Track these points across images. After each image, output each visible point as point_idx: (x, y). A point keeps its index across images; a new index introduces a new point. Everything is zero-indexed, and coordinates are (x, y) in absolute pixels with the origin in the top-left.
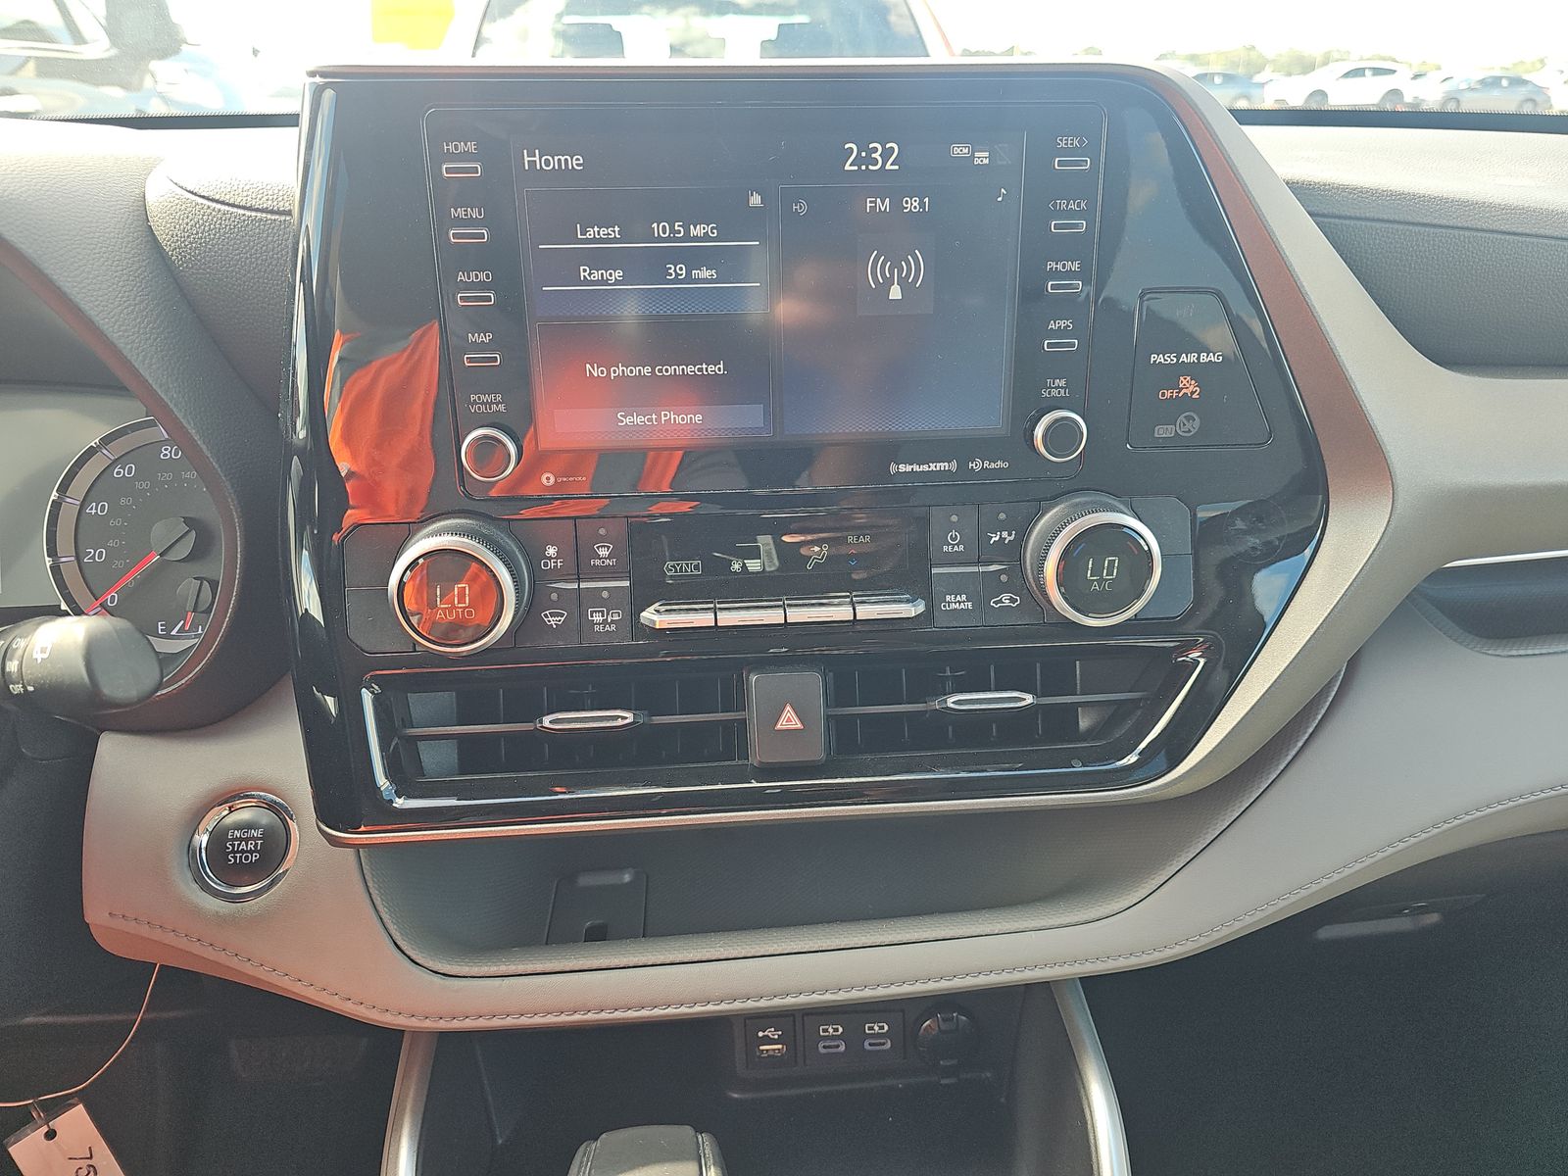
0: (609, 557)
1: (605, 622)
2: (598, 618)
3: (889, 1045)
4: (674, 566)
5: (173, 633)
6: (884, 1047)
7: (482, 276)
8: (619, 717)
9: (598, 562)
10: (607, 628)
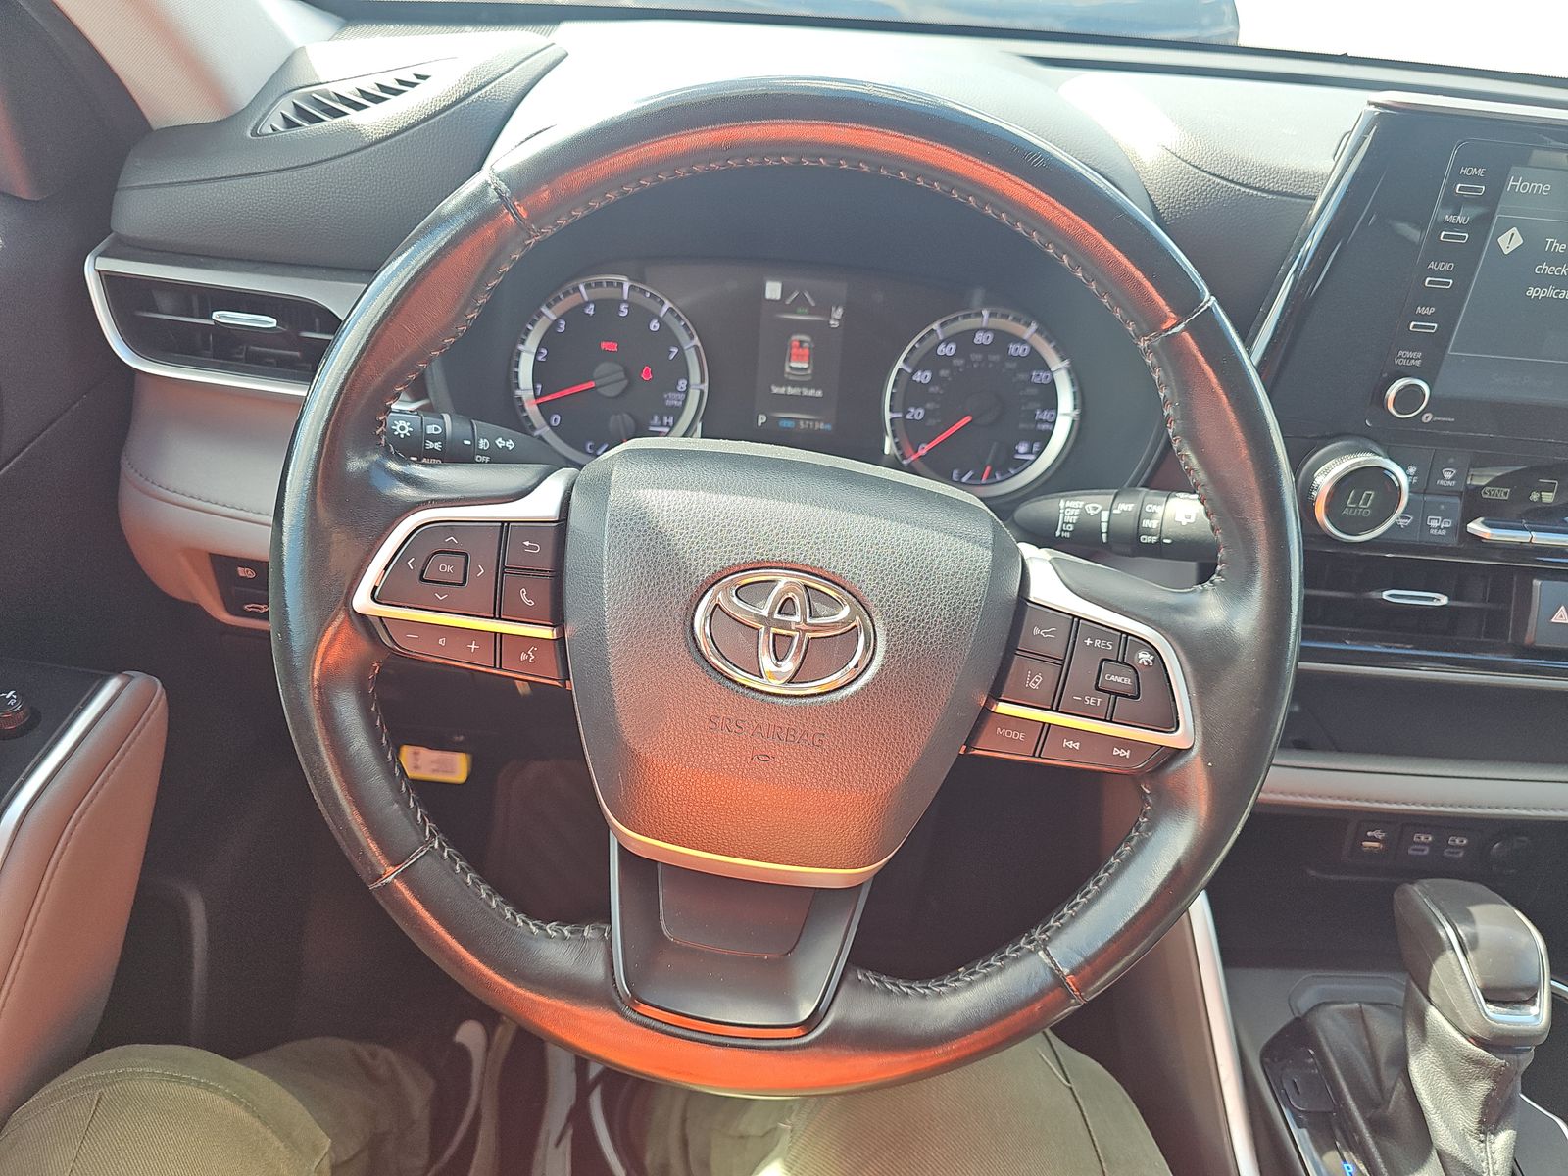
0: (1452, 480)
1: (1439, 528)
2: (1434, 524)
3: (1461, 854)
4: (1489, 491)
5: (964, 480)
6: (1456, 856)
7: (1447, 266)
8: (1434, 598)
9: (1442, 482)
10: (1439, 532)
